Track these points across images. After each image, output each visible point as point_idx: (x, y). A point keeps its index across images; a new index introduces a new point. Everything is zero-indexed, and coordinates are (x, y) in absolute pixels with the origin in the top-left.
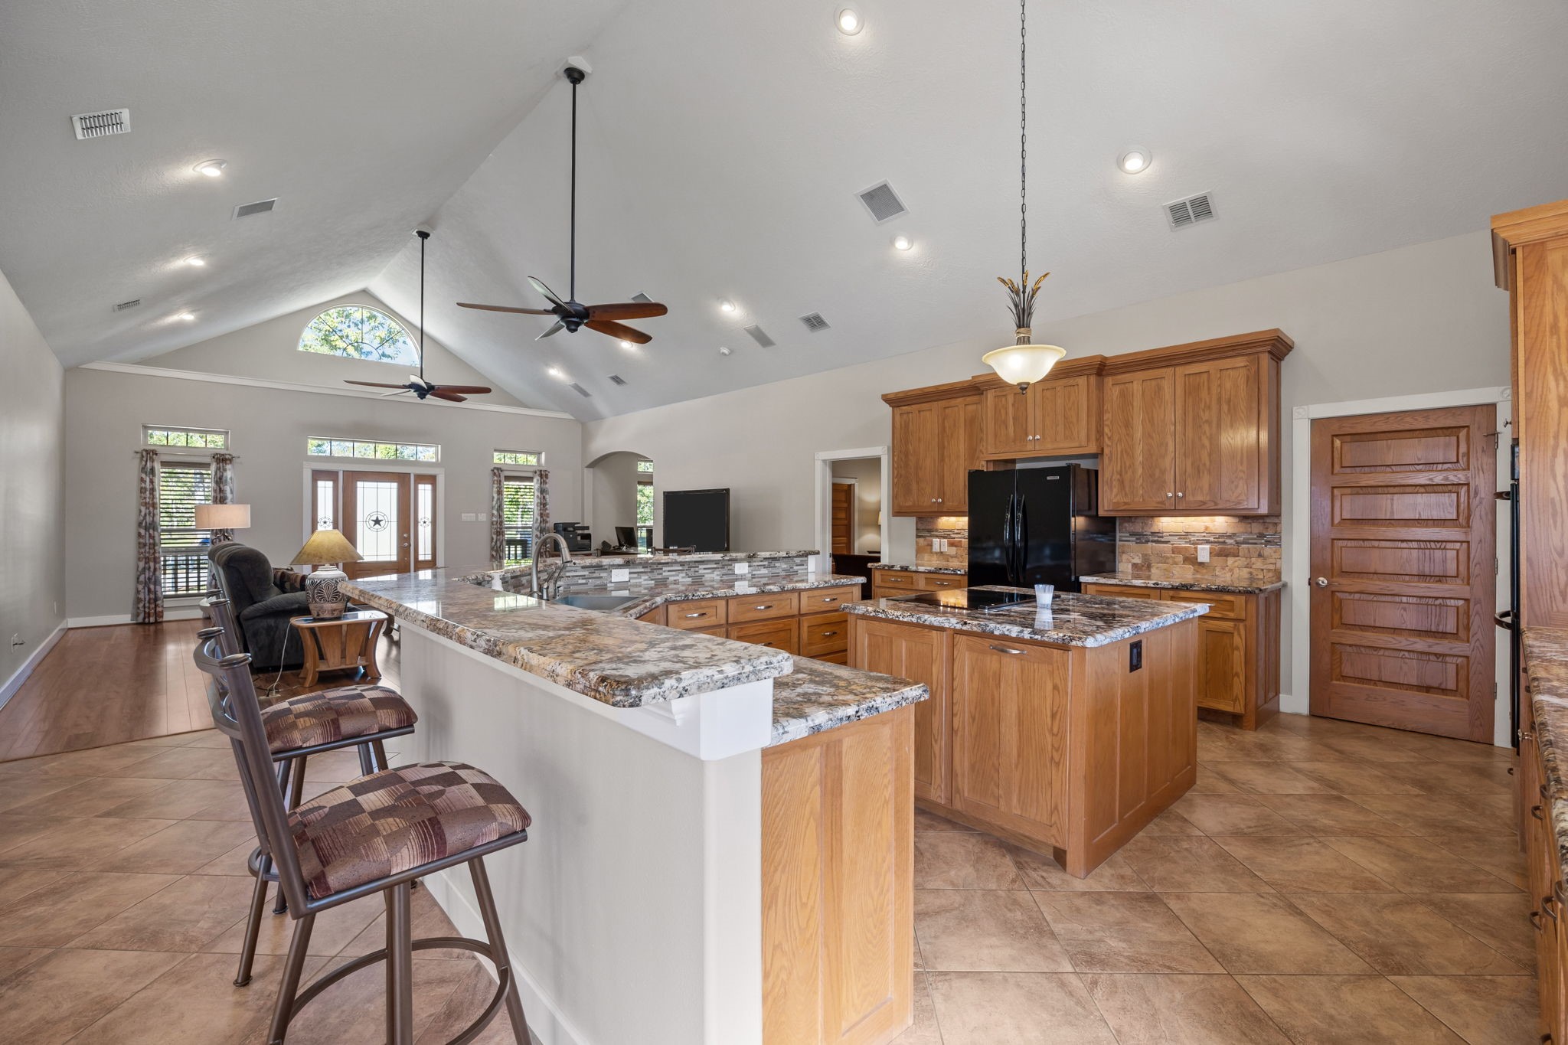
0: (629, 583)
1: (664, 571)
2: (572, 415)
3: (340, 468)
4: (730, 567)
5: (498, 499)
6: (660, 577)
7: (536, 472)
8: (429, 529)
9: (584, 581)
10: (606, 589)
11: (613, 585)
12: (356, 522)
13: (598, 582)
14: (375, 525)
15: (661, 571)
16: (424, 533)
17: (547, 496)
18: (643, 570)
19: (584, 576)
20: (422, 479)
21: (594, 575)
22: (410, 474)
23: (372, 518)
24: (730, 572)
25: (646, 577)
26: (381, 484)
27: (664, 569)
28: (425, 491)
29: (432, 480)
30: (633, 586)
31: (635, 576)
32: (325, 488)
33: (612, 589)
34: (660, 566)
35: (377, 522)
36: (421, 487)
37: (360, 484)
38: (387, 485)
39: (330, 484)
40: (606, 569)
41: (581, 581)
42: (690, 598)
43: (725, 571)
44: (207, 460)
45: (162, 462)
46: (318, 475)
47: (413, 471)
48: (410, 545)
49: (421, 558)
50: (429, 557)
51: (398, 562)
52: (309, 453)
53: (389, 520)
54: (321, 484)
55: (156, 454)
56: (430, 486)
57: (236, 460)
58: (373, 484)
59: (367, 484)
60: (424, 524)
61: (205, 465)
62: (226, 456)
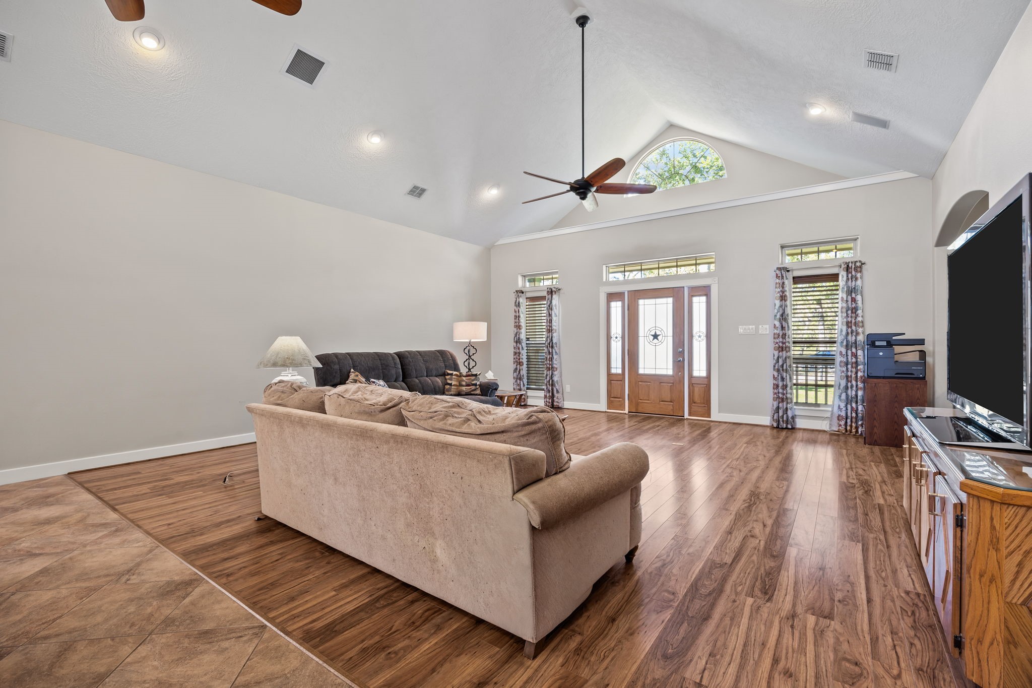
2: (912, 172)
3: (626, 289)
5: (781, 306)
7: (840, 266)
8: (704, 343)
12: (638, 337)
14: (654, 339)
16: (699, 348)
17: (859, 298)
20: (697, 291)
22: (684, 288)
23: (651, 333)
26: (658, 301)
28: (699, 303)
29: (705, 291)
32: (616, 307)
35: (656, 336)
36: (696, 300)
37: (641, 302)
38: (664, 301)
39: (619, 304)
44: (544, 294)
45: (527, 298)
46: (611, 297)
47: (686, 284)
48: (685, 361)
49: (696, 373)
50: (704, 374)
51: (673, 376)
52: (604, 280)
53: (666, 335)
54: (613, 304)
55: (523, 293)
56: (704, 299)
57: (561, 291)
58: (652, 301)
59: (647, 301)
60: (700, 339)
61: (543, 298)
62: (553, 289)
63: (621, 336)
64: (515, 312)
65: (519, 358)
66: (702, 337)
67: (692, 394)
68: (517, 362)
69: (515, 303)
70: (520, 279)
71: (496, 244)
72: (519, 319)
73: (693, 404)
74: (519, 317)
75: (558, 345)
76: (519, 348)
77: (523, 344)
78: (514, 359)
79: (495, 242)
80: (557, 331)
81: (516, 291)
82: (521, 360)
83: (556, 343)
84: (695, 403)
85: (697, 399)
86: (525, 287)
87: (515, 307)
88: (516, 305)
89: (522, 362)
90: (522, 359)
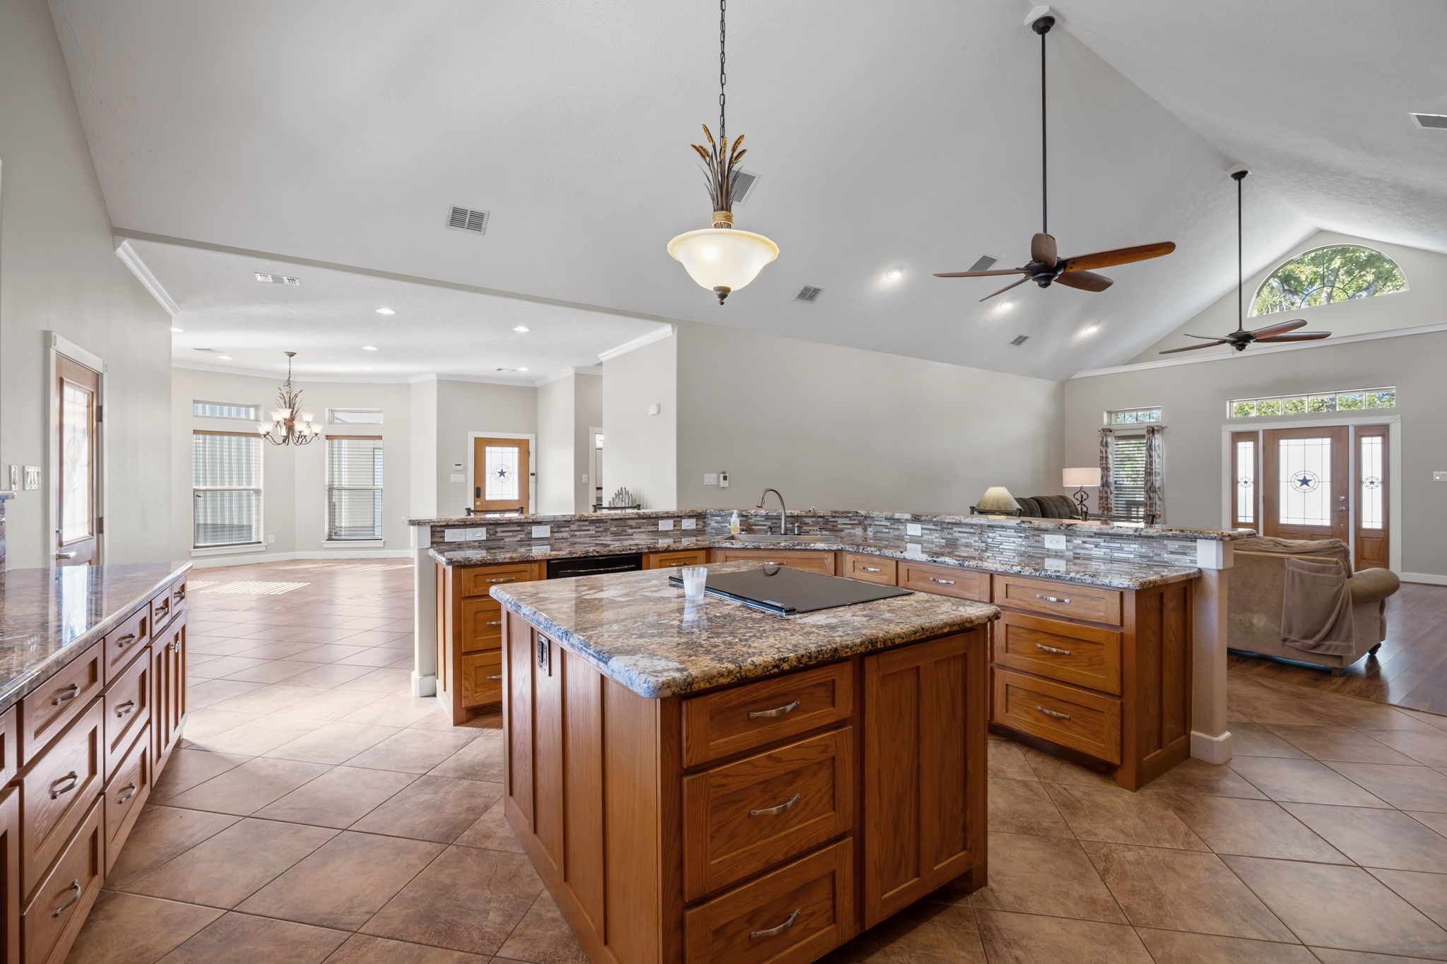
0: (922, 538)
1: (955, 532)
3: (1260, 427)
4: (1037, 538)
6: (950, 536)
8: (1378, 492)
9: (887, 530)
10: (903, 540)
11: (908, 537)
12: (1278, 482)
13: (897, 533)
14: (1302, 485)
15: (951, 531)
16: (1371, 496)
18: (934, 527)
19: (887, 526)
20: (1363, 431)
21: (895, 527)
22: (1348, 426)
23: (1298, 478)
24: (1038, 545)
25: (938, 535)
26: (1308, 441)
27: (956, 529)
28: (1371, 448)
29: (1382, 431)
30: (927, 542)
31: (928, 532)
32: (1246, 450)
33: (909, 541)
34: (950, 526)
35: (1305, 482)
36: (1365, 441)
37: (1283, 443)
38: (1319, 441)
39: (1251, 444)
40: (902, 523)
41: (885, 530)
42: (861, 551)
43: (1032, 541)
44: (1144, 432)
45: (1115, 437)
46: (1238, 437)
47: (1351, 422)
48: (1348, 510)
49: (1366, 525)
50: (1378, 525)
51: (1330, 527)
52: (1228, 417)
53: (1320, 480)
54: (1241, 445)
55: (1111, 431)
56: (1379, 440)
57: (1166, 430)
58: (1301, 441)
59: (1291, 442)
60: (1372, 485)
61: (1143, 437)
62: (1155, 428)
63: (1252, 480)
64: (1101, 452)
65: (1106, 503)
66: (1376, 484)
67: (1360, 549)
68: (1103, 507)
69: (1101, 443)
70: (1105, 415)
71: (1073, 377)
72: (1106, 461)
73: (1362, 561)
74: (1107, 458)
75: (1161, 490)
76: (1106, 493)
77: (1111, 488)
78: (1100, 504)
79: (1071, 376)
80: (1161, 474)
81: (1103, 430)
82: (1109, 506)
83: (1159, 488)
84: (1364, 559)
85: (1367, 553)
86: (1110, 424)
87: (1101, 448)
88: (1102, 445)
89: (1111, 508)
90: (1111, 504)
